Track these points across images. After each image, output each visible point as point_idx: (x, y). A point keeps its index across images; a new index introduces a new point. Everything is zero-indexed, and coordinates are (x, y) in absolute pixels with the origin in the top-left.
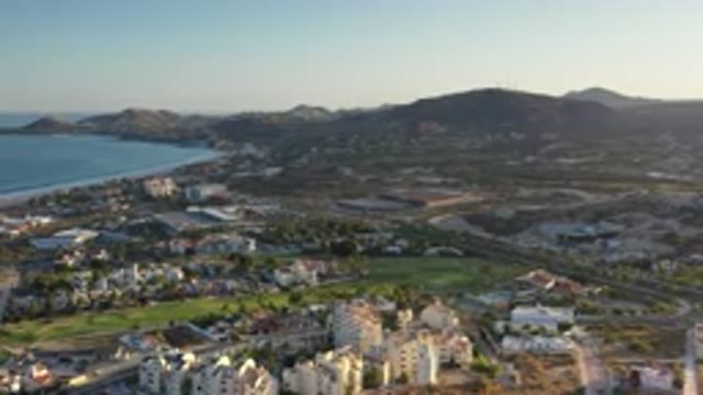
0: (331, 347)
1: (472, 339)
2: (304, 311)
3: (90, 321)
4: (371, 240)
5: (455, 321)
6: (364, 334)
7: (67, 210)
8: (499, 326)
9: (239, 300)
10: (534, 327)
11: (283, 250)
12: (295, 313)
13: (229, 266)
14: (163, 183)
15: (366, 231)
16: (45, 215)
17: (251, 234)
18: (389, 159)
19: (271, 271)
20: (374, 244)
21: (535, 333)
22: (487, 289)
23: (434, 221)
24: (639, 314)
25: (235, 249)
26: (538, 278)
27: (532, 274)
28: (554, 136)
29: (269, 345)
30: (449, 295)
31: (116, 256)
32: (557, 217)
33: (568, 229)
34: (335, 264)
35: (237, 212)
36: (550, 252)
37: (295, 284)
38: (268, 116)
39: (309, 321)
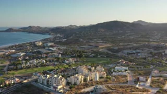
0: (77, 73)
1: (106, 73)
2: (72, 68)
3: (26, 71)
4: (86, 54)
5: (103, 70)
6: (84, 71)
7: (18, 49)
8: (112, 70)
9: (58, 66)
10: (119, 70)
11: (67, 56)
12: (70, 68)
13: (55, 60)
14: (39, 43)
15: (85, 52)
16: (13, 50)
17: (60, 53)
18: (91, 37)
19: (64, 61)
20: (87, 55)
21: (119, 71)
22: (111, 64)
23: (100, 50)
24: (142, 68)
25: (56, 56)
26: (122, 61)
27: (120, 60)
28: (129, 32)
29: (64, 74)
30: (103, 65)
31: (30, 58)
32: (127, 49)
33: (129, 51)
34: (78, 59)
35: (56, 49)
36: (125, 56)
37: (70, 63)
38: (63, 27)
39: (73, 70)
